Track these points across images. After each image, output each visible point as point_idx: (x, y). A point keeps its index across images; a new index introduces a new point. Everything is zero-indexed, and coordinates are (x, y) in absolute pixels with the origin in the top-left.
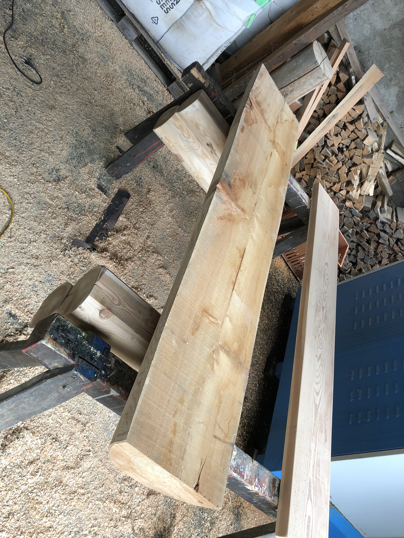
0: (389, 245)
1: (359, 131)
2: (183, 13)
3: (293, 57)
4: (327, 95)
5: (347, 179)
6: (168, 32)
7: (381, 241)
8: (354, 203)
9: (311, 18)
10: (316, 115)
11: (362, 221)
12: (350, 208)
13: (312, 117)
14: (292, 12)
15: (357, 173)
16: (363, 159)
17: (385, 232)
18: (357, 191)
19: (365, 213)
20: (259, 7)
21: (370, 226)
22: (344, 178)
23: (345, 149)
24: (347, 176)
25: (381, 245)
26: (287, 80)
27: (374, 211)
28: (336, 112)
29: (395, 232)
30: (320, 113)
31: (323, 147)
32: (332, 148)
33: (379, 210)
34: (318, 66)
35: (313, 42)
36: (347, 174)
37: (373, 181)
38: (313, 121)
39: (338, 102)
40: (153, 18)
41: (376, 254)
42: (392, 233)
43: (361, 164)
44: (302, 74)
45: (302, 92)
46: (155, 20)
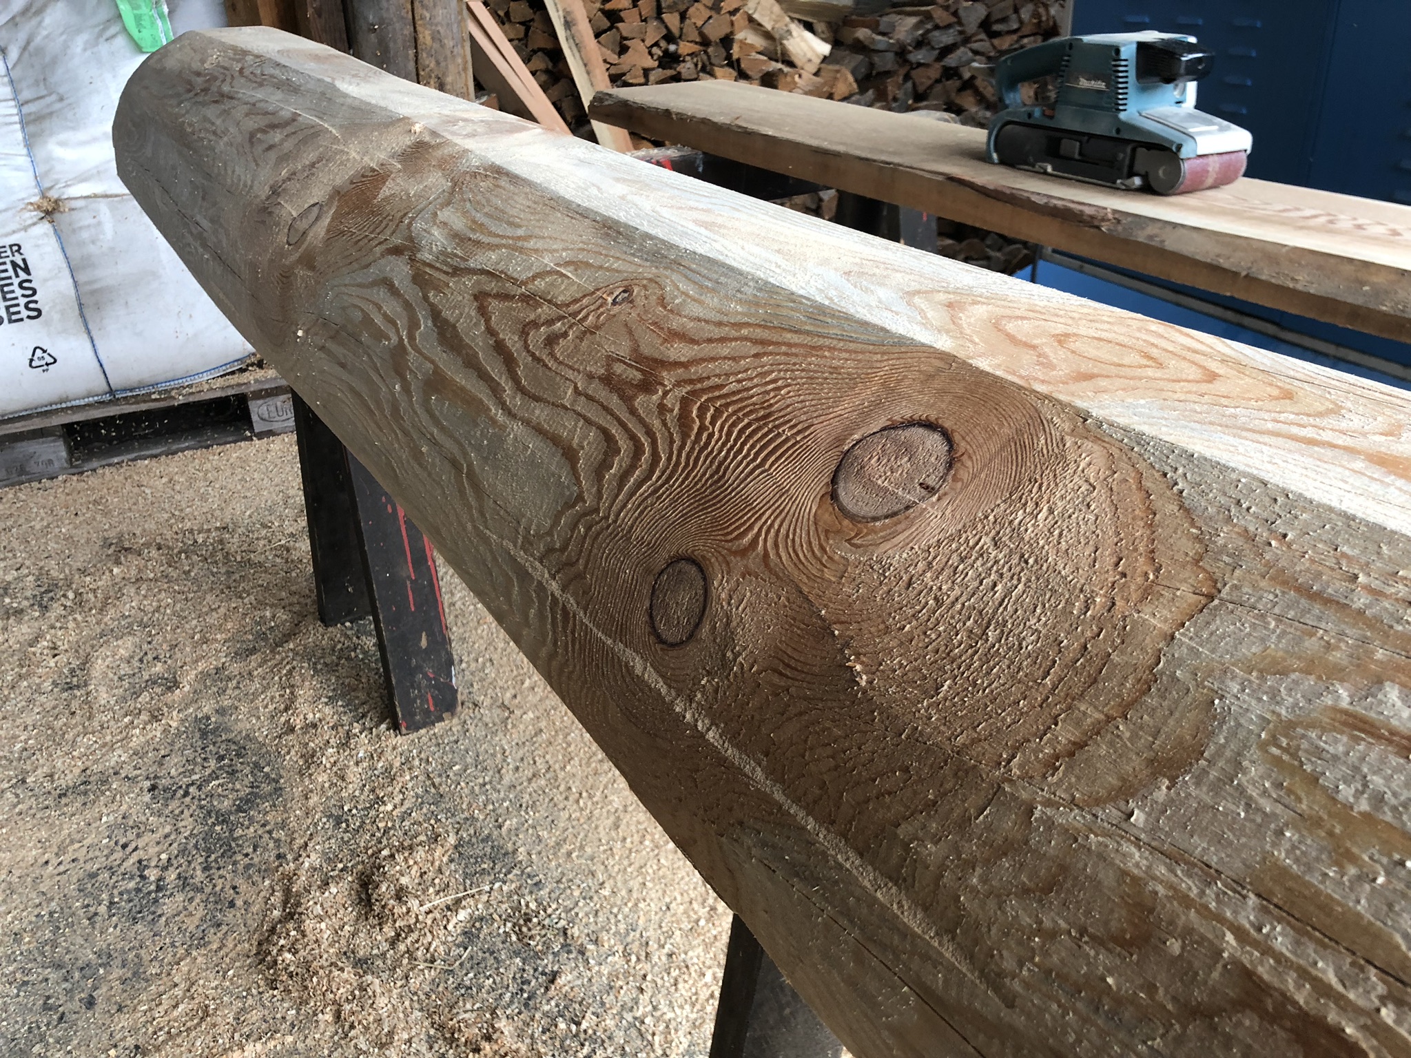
4: (503, 24)
6: (97, 343)
10: (545, 75)
18: (800, 76)
19: (870, 80)
23: (672, 48)
27: (876, 51)
32: (652, 78)
36: (742, 75)
37: (792, 28)
40: (31, 360)
43: (732, 24)
44: (408, 30)
45: (460, 60)
46: (41, 359)
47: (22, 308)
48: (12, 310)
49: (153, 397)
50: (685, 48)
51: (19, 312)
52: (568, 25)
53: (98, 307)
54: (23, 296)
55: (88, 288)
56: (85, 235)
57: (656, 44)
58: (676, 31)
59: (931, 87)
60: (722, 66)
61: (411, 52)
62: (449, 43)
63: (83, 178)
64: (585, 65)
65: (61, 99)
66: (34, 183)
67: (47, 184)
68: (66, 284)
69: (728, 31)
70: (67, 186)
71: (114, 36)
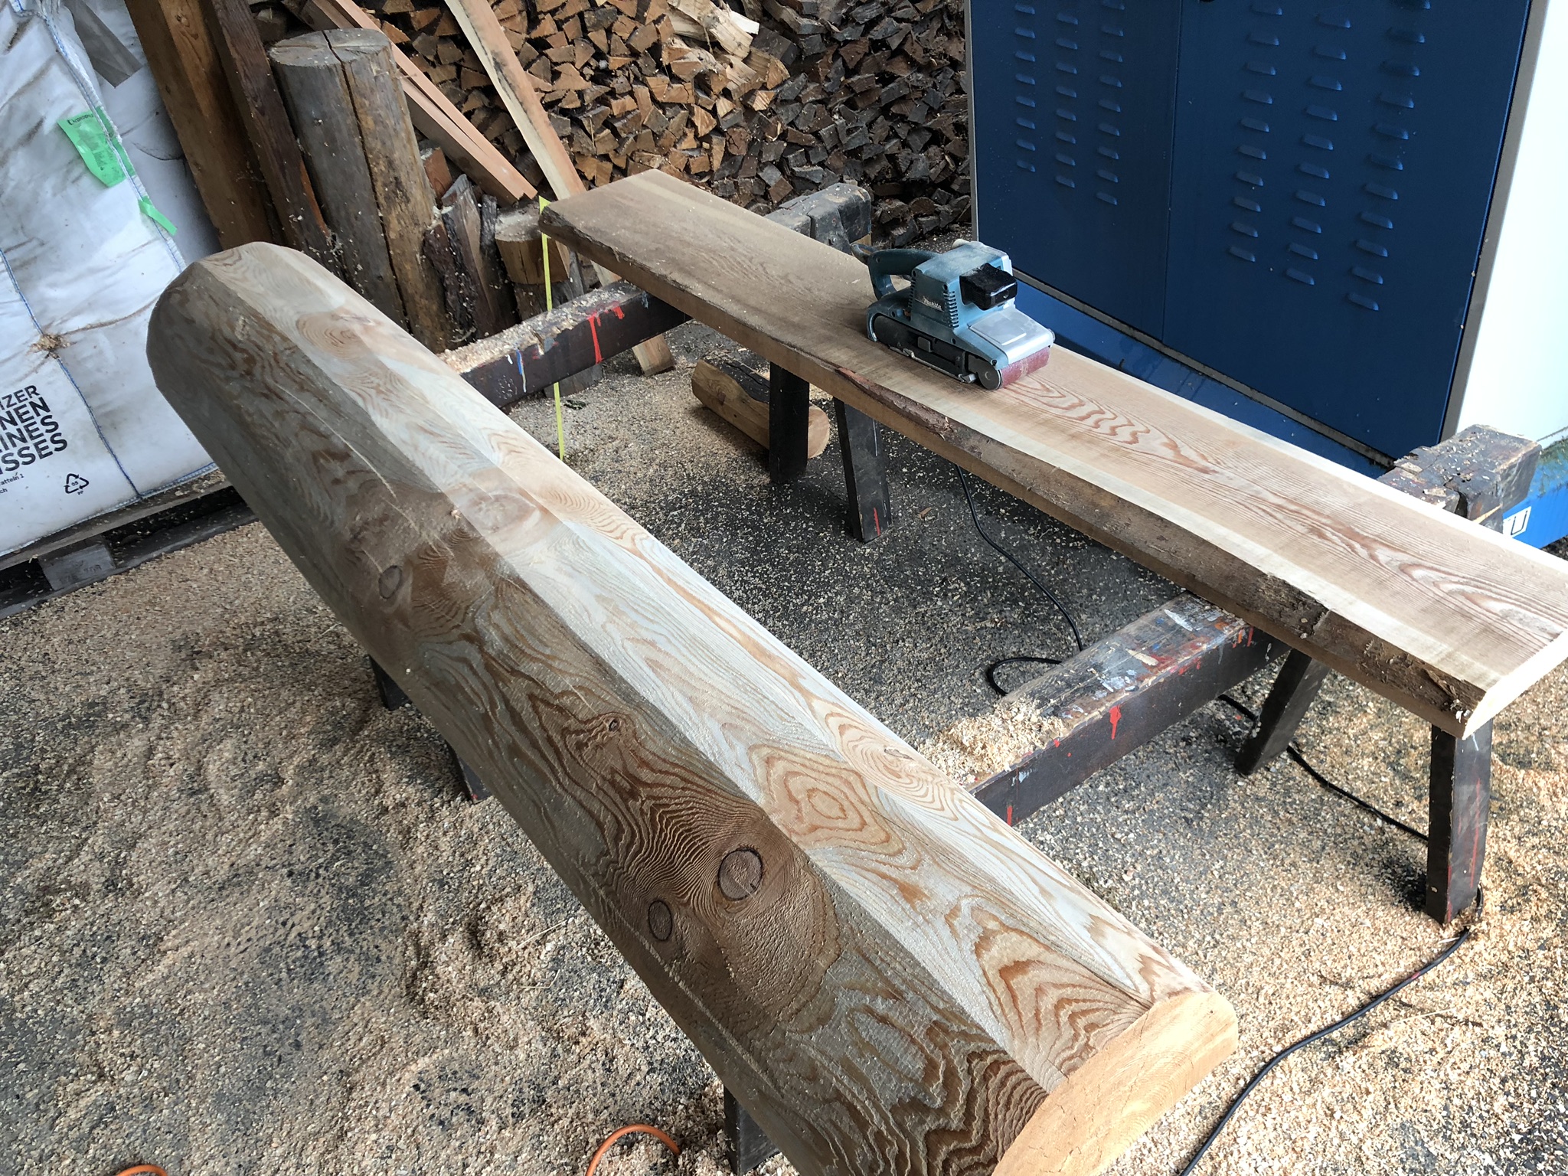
1: (564, 7)
2: (80, 400)
3: (296, 129)
4: (434, 66)
5: (689, 86)
8: (764, 87)
9: (202, 44)
10: (480, 116)
11: (823, 78)
12: (774, 100)
13: (482, 128)
14: (169, 92)
15: (680, 50)
17: (872, 23)
18: (731, 66)
19: (800, 64)
20: (126, 182)
21: (844, 61)
22: (682, 92)
23: (603, 64)
24: (679, 80)
26: (355, 168)
27: (802, 36)
28: (490, 56)
30: (475, 101)
31: (577, 123)
32: (587, 98)
34: (343, 67)
35: (271, 60)
36: (675, 79)
37: (718, 11)
38: (495, 128)
39: (461, 42)
40: (67, 487)
41: (926, 68)
42: (883, 4)
43: (658, 32)
44: (351, 120)
45: (403, 135)
46: (75, 484)
47: (49, 443)
48: (41, 446)
49: (178, 494)
50: (614, 62)
51: (47, 447)
52: (498, 66)
53: (114, 426)
54: (48, 431)
55: (103, 411)
56: (90, 365)
57: (587, 64)
58: (604, 48)
59: (860, 63)
60: (655, 75)
61: (357, 139)
62: (391, 122)
63: (77, 312)
64: (521, 104)
65: (42, 244)
66: (32, 324)
67: (43, 323)
68: (81, 411)
69: (654, 39)
70: (64, 321)
71: (78, 179)
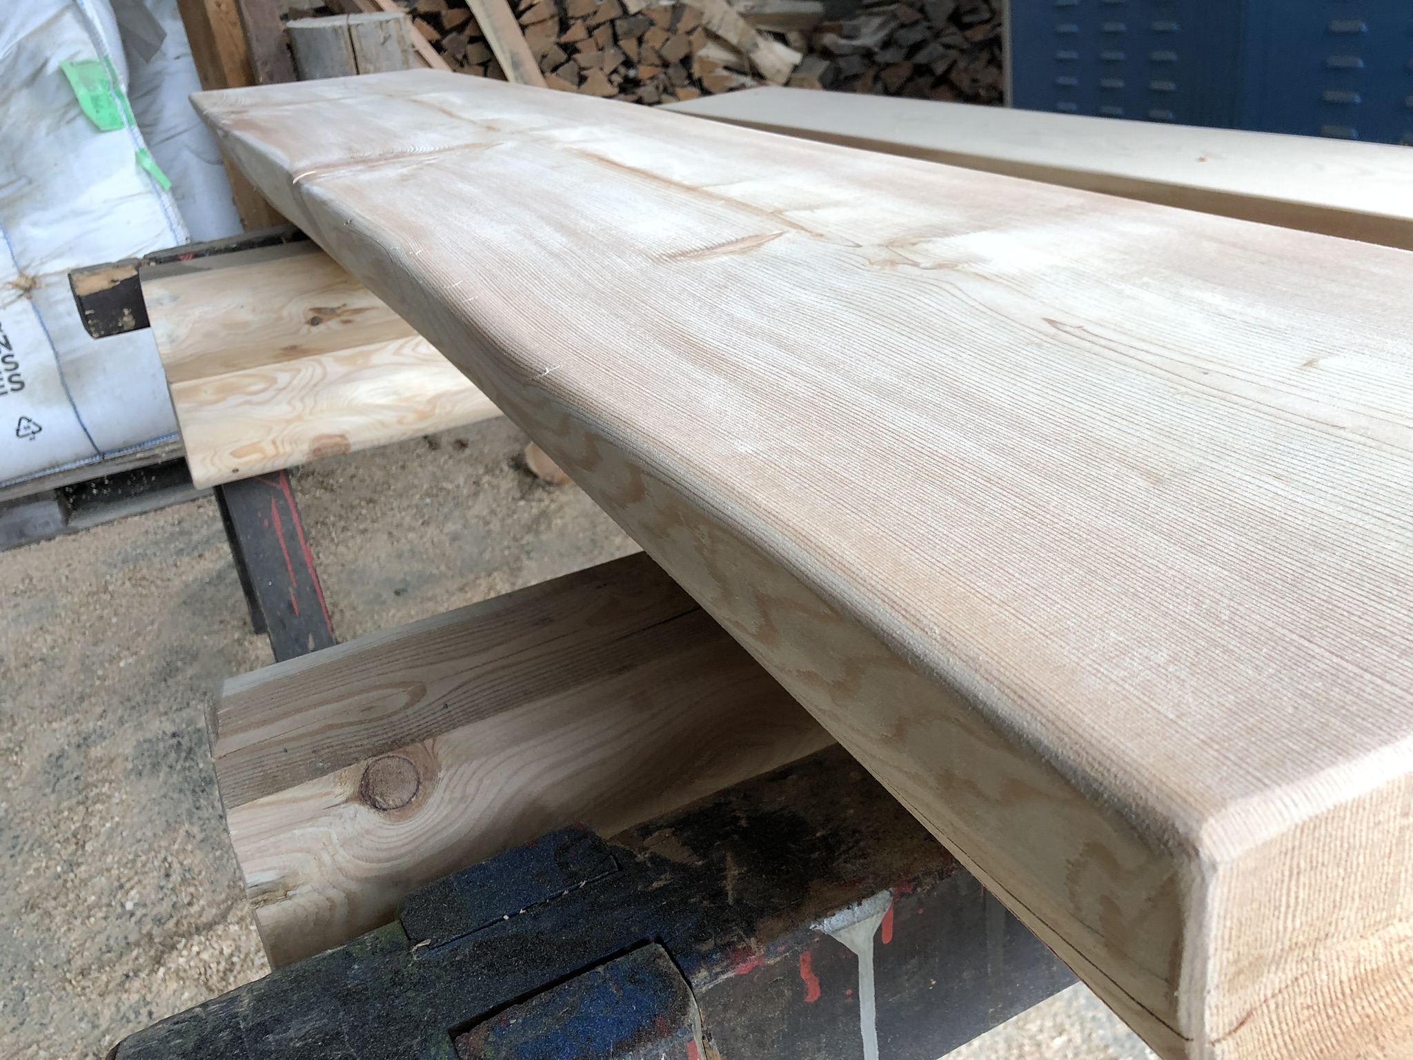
0: (962, 51)
1: (595, 13)
2: (47, 344)
6: (79, 409)
7: (940, 68)
9: (239, 32)
15: (712, 64)
16: (680, 32)
17: (916, 48)
20: (125, 131)
23: (632, 73)
25: (953, 76)
27: (842, 56)
29: (927, 19)
33: (844, 42)
34: (349, 30)
35: (286, 27)
37: (761, 41)
40: (18, 431)
42: (929, 28)
43: (690, 43)
46: (27, 429)
47: (5, 382)
49: (139, 456)
50: (643, 72)
51: (3, 386)
53: (79, 376)
54: (7, 370)
55: (66, 357)
57: (615, 71)
58: (635, 58)
60: (684, 86)
63: (56, 255)
65: (30, 182)
66: (12, 263)
67: (23, 263)
69: (687, 50)
70: (42, 263)
71: (73, 119)
